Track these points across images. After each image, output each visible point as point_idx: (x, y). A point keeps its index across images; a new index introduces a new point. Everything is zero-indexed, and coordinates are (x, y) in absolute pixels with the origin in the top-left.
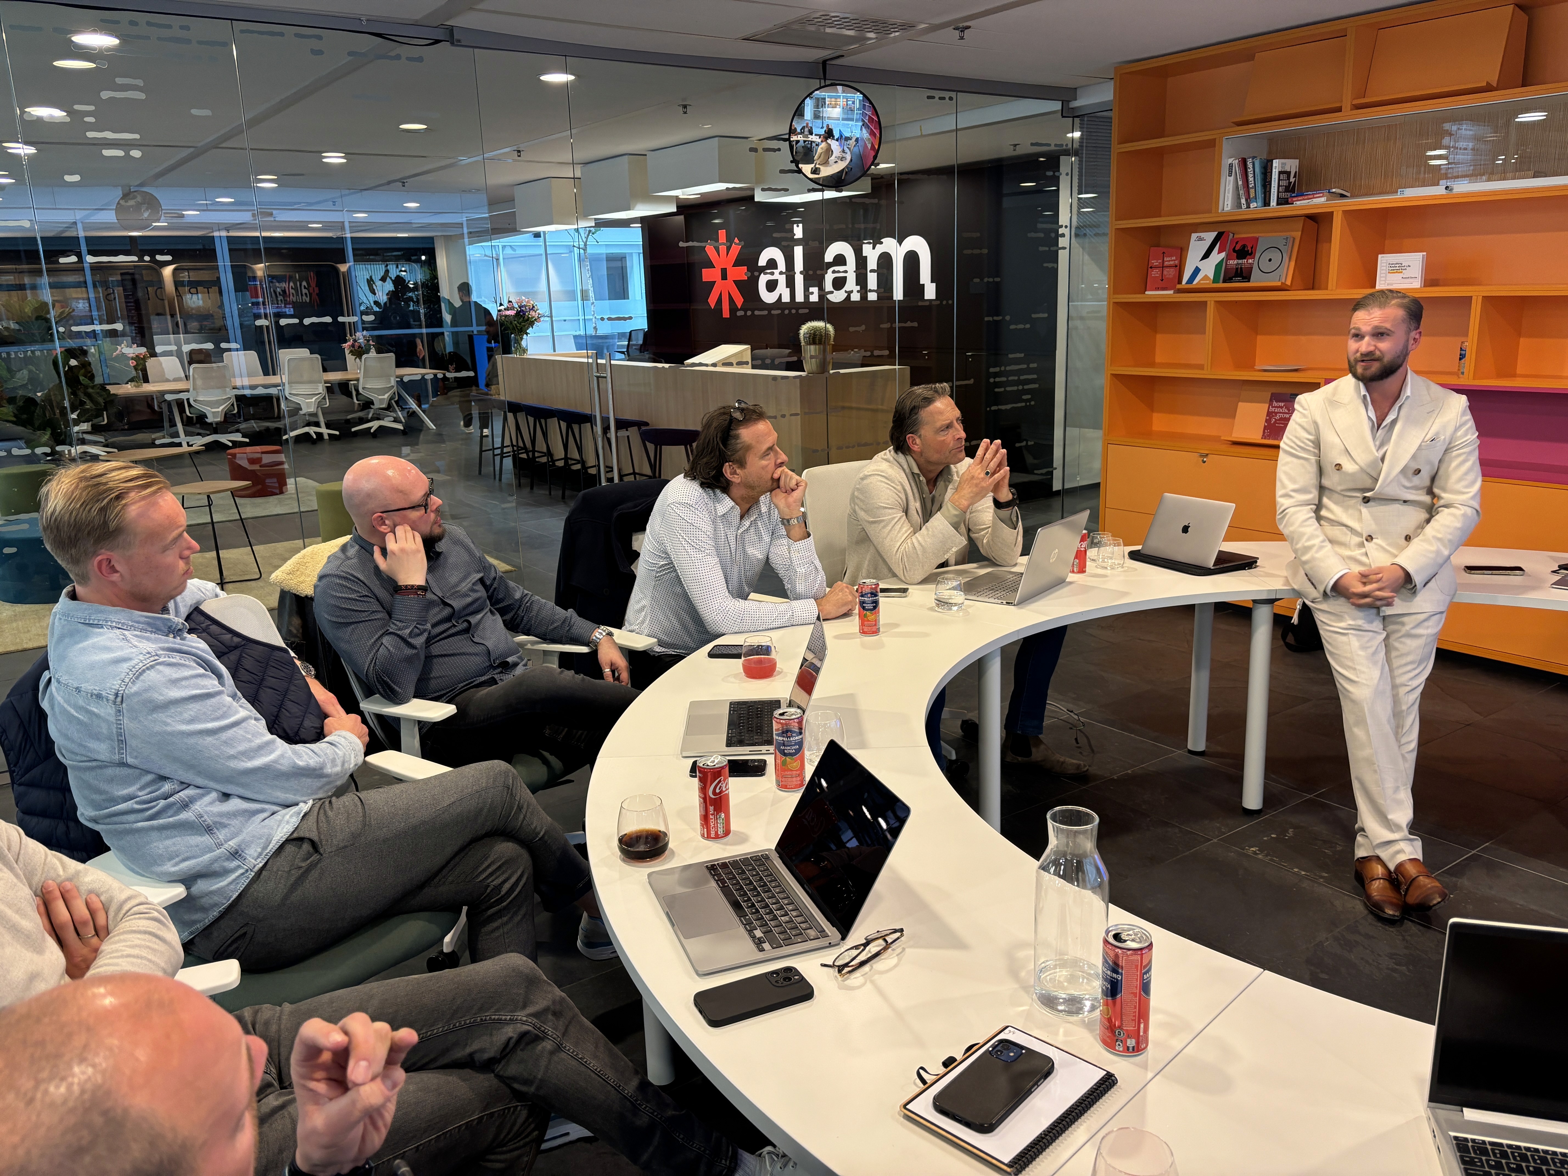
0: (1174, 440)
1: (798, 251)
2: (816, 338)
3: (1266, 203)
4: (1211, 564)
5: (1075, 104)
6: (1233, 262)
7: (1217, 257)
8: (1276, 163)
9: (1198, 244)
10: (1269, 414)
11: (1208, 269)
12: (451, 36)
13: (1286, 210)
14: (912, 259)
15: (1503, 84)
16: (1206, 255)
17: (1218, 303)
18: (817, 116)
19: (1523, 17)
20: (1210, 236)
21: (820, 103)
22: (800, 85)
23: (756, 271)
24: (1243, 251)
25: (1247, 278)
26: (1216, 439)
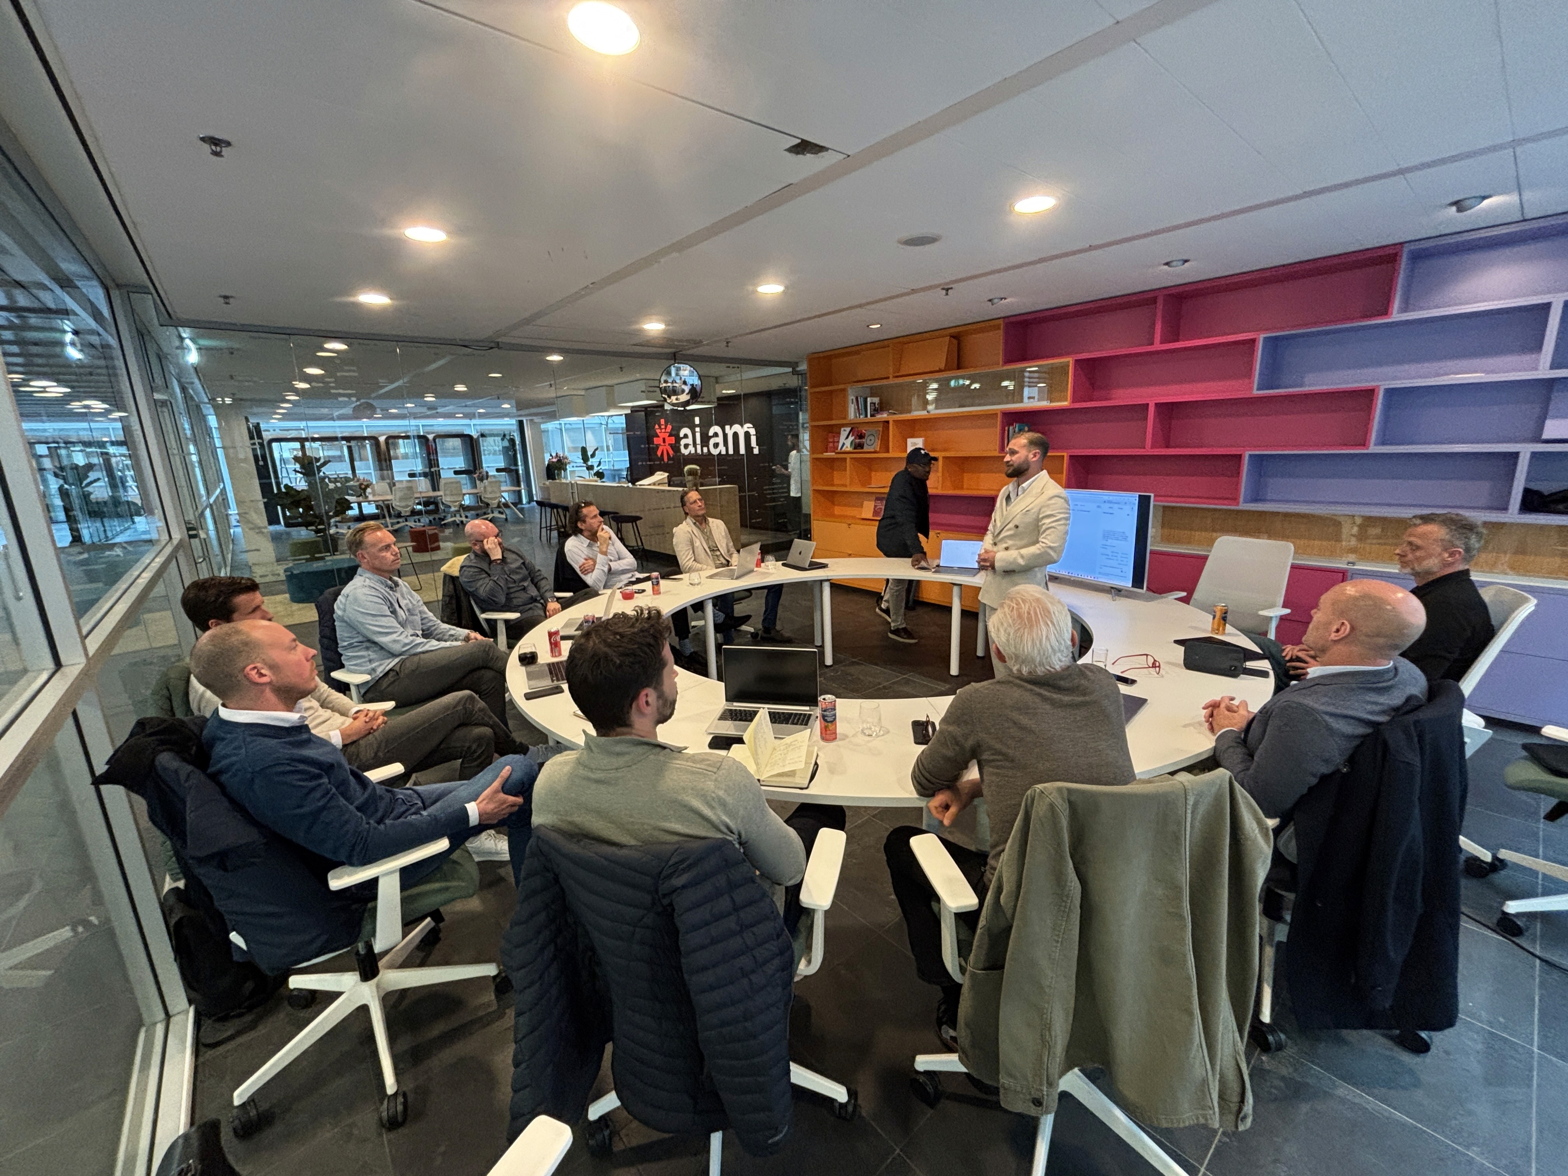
0: (842, 518)
1: (698, 429)
2: (692, 473)
3: (866, 416)
4: (807, 567)
5: (798, 369)
6: (857, 441)
7: (851, 438)
8: (869, 399)
9: (845, 431)
10: (875, 506)
11: (848, 443)
12: (498, 345)
13: (874, 419)
14: (747, 435)
15: (947, 369)
16: (847, 438)
17: (851, 458)
18: (677, 375)
19: (955, 342)
20: (848, 429)
21: (678, 369)
22: (665, 363)
23: (678, 439)
24: (861, 436)
25: (862, 448)
26: (854, 517)
